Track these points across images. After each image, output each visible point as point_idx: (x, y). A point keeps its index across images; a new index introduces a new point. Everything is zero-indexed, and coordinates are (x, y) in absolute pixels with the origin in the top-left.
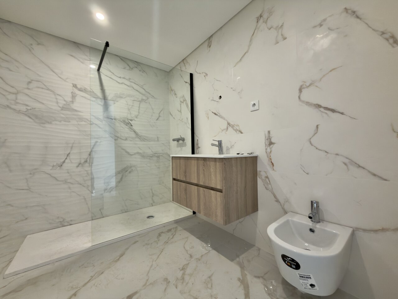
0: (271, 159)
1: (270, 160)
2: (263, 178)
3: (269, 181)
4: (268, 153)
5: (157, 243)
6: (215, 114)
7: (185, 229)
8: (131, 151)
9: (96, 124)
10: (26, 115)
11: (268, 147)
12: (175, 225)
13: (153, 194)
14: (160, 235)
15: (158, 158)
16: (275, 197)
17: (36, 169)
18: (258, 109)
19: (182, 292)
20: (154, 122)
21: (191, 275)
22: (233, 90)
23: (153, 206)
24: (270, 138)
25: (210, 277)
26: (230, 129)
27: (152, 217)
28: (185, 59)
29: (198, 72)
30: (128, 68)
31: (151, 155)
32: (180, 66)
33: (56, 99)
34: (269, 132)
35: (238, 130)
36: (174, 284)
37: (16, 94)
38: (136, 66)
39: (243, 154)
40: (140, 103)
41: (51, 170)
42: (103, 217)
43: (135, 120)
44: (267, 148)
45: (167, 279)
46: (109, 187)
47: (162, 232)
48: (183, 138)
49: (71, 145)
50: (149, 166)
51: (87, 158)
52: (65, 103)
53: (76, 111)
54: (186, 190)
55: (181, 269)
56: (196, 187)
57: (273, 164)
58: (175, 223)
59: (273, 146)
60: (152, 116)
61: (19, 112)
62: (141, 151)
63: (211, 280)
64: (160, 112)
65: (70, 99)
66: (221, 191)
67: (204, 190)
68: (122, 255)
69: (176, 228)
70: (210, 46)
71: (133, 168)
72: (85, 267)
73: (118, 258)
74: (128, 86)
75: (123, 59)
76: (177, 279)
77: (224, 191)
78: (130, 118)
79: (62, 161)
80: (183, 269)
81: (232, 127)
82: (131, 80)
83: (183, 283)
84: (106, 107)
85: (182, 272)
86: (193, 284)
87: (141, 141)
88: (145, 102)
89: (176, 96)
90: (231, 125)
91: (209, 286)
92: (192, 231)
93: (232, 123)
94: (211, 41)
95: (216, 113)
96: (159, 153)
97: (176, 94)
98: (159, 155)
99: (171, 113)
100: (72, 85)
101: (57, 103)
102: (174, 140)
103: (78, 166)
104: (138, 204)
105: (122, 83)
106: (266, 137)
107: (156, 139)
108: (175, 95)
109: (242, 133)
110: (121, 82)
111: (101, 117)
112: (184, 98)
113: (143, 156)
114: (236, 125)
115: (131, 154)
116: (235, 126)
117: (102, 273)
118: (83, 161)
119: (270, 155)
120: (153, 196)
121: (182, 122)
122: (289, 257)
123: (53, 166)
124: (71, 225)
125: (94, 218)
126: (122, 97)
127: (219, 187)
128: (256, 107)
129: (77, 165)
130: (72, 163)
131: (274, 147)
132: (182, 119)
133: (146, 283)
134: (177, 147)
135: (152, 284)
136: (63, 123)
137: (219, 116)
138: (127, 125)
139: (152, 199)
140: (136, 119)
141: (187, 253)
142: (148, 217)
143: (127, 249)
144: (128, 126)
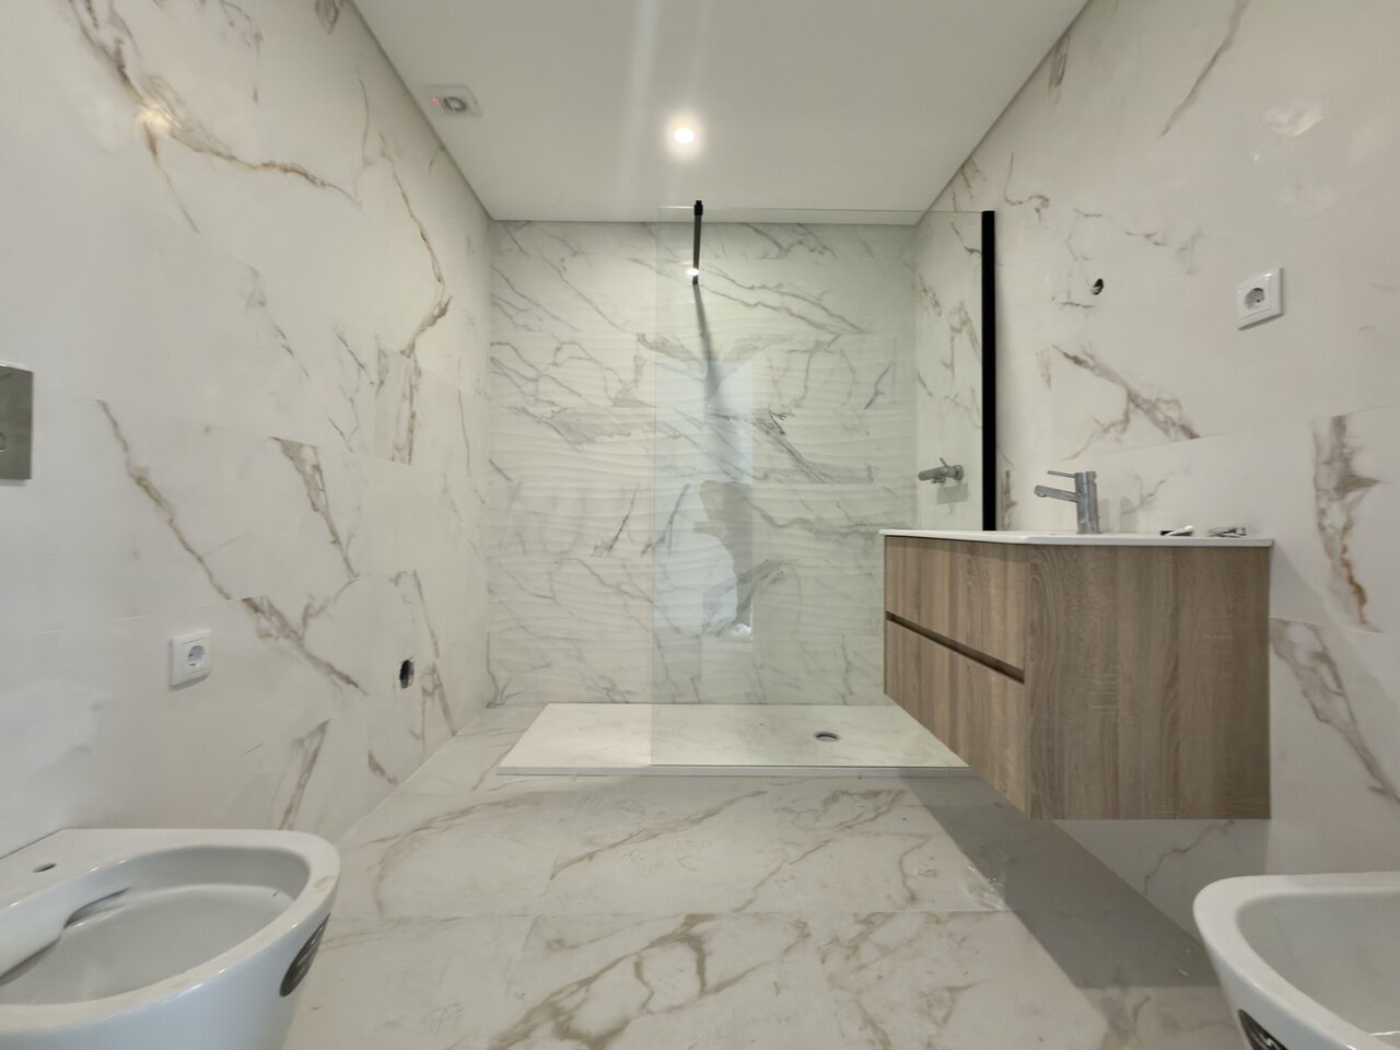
0: (1347, 564)
1: (1344, 571)
2: (1302, 657)
3: (1336, 678)
4: (1330, 530)
5: (817, 819)
6: (1077, 361)
7: (929, 808)
8: (781, 514)
9: (686, 436)
10: (550, 425)
11: (1331, 500)
12: (900, 785)
13: (849, 663)
14: (834, 797)
15: (869, 542)
16: (1371, 765)
17: (564, 552)
18: (1276, 311)
19: (832, 980)
20: (858, 416)
21: (885, 951)
22: (1156, 244)
23: (845, 704)
24: (1341, 453)
25: (951, 990)
26: (1139, 421)
27: (834, 737)
28: (967, 161)
29: (1015, 199)
30: (775, 250)
31: (844, 530)
32: (954, 193)
33: (605, 379)
34: (1339, 424)
35: (1174, 424)
36: (819, 948)
37: (535, 380)
38: (800, 238)
39: (1187, 534)
40: (810, 358)
41: (592, 555)
42: (699, 703)
43: (794, 416)
44: (1323, 505)
45: (805, 925)
46: (717, 617)
47: (846, 793)
48: (955, 467)
49: (631, 496)
50: (834, 567)
51: (665, 532)
52: (621, 387)
53: (642, 404)
54: (918, 658)
55: (863, 917)
56: (947, 651)
57: (1359, 591)
58: (903, 777)
59: (1362, 497)
60: (850, 394)
61: (539, 420)
62: (810, 516)
63: (954, 1000)
64: (880, 378)
65: (632, 377)
66: (1017, 676)
67: (968, 667)
68: (709, 814)
69: (901, 792)
70: (1060, 79)
71: (785, 569)
72: (627, 809)
73: (700, 816)
74: (774, 309)
75: (761, 228)
76: (835, 940)
77: (1028, 677)
78: (777, 410)
79: (613, 535)
80: (868, 922)
81: (1147, 412)
82: (781, 290)
83: (848, 958)
84: (713, 381)
85: (858, 928)
86: (880, 977)
87: (813, 482)
88: (825, 350)
89: (937, 309)
90: (1145, 401)
91: (939, 1013)
92: (955, 824)
93: (1145, 394)
94: (1066, 55)
95: (1082, 357)
96: (871, 525)
97: (937, 304)
98: (871, 529)
99: (922, 375)
100: (635, 338)
101: (606, 389)
102: (923, 476)
103: (644, 552)
104: (797, 688)
105: (756, 305)
106: (1318, 448)
107: (864, 474)
108: (934, 307)
109: (1192, 436)
110: (753, 302)
111: (700, 416)
112: (963, 313)
113: (818, 531)
114: (1167, 402)
115: (781, 523)
116: (1163, 407)
117: (654, 837)
118: (655, 539)
119: (1346, 542)
120: (847, 671)
121: (956, 404)
122: (1268, 1035)
123: (596, 547)
124: (627, 703)
125: (679, 699)
126: (755, 348)
127: (1012, 660)
128: (1269, 304)
129: (642, 548)
130: (632, 541)
131: (1368, 505)
132: (956, 396)
133: (745, 906)
134: (940, 501)
135: (760, 918)
136: (616, 438)
137: (1092, 369)
138: (768, 433)
139: (846, 682)
140: (795, 411)
141: (904, 883)
142: (820, 736)
143: (730, 803)
144: (774, 434)
